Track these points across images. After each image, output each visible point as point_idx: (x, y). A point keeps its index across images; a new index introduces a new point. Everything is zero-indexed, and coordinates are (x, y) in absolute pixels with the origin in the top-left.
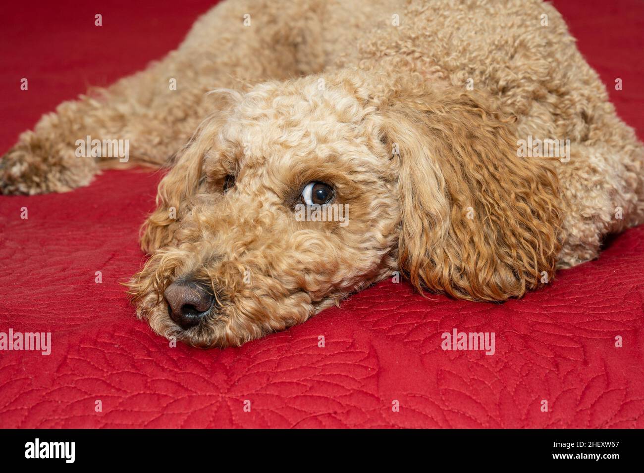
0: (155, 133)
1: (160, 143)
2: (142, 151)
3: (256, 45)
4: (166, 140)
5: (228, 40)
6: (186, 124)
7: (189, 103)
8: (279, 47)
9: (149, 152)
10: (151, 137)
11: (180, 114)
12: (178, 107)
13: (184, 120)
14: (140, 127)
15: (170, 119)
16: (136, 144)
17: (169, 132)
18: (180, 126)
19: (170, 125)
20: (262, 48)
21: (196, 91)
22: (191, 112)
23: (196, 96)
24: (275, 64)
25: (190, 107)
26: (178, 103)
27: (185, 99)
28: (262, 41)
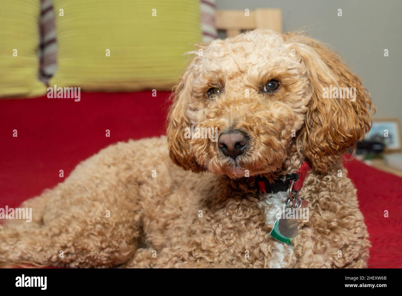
0: (38, 244)
1: (42, 250)
2: (29, 255)
3: (114, 183)
4: (45, 248)
5: (97, 178)
6: (60, 237)
7: (63, 224)
8: (129, 186)
9: (34, 257)
10: (36, 247)
11: (56, 231)
12: (56, 227)
13: (59, 234)
14: (29, 240)
15: (50, 234)
16: (25, 251)
17: (49, 243)
18: (56, 238)
19: (50, 237)
20: (118, 185)
21: (67, 217)
22: (64, 230)
23: (67, 220)
24: (124, 197)
25: (63, 227)
26: (56, 224)
27: (61, 222)
28: (120, 181)
